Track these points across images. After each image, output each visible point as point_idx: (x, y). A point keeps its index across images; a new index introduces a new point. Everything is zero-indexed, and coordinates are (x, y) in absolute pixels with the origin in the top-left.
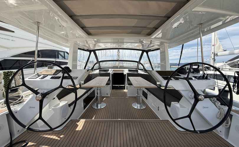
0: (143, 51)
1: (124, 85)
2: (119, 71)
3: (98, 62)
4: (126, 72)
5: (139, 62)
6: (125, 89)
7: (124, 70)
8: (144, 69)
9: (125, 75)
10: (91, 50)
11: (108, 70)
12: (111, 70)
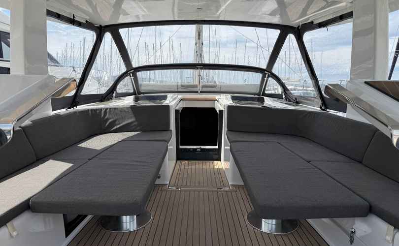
0: (285, 30)
1: (217, 147)
2: (199, 101)
3: (132, 71)
4: (223, 102)
5: (267, 72)
6: (219, 159)
7: (217, 97)
8: (286, 93)
9: (221, 111)
10: (103, 25)
11: (165, 98)
12: (175, 99)
